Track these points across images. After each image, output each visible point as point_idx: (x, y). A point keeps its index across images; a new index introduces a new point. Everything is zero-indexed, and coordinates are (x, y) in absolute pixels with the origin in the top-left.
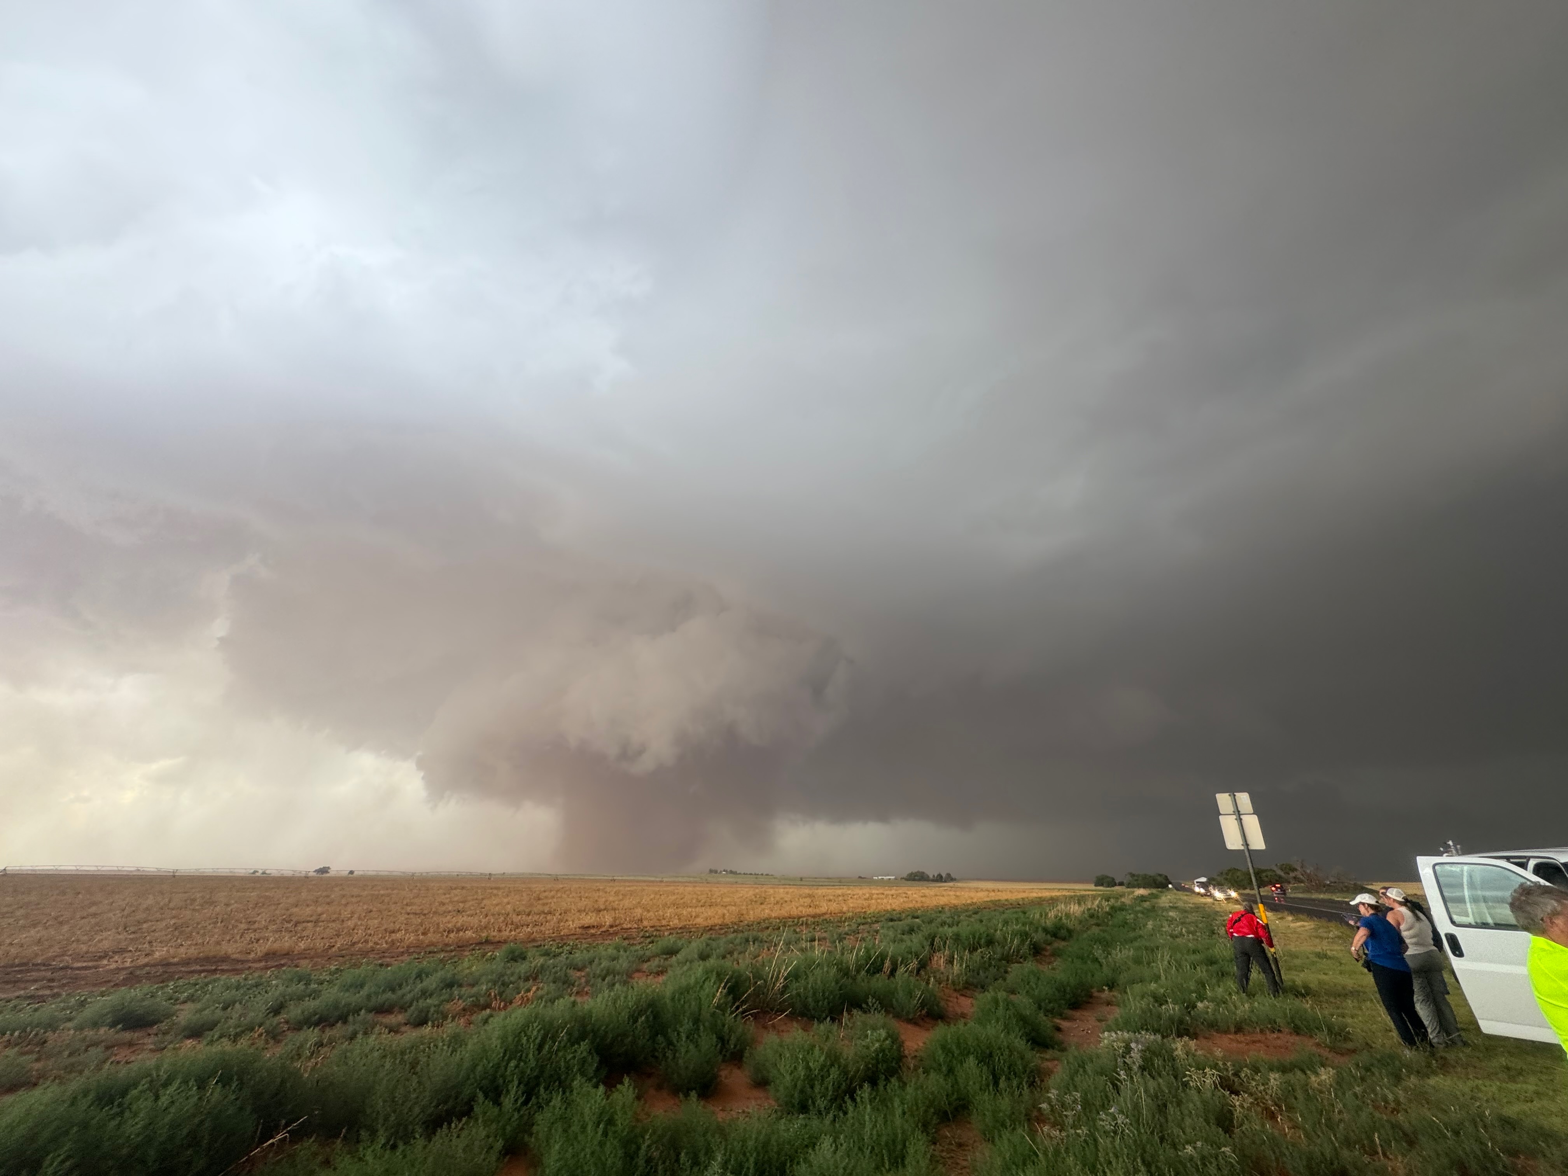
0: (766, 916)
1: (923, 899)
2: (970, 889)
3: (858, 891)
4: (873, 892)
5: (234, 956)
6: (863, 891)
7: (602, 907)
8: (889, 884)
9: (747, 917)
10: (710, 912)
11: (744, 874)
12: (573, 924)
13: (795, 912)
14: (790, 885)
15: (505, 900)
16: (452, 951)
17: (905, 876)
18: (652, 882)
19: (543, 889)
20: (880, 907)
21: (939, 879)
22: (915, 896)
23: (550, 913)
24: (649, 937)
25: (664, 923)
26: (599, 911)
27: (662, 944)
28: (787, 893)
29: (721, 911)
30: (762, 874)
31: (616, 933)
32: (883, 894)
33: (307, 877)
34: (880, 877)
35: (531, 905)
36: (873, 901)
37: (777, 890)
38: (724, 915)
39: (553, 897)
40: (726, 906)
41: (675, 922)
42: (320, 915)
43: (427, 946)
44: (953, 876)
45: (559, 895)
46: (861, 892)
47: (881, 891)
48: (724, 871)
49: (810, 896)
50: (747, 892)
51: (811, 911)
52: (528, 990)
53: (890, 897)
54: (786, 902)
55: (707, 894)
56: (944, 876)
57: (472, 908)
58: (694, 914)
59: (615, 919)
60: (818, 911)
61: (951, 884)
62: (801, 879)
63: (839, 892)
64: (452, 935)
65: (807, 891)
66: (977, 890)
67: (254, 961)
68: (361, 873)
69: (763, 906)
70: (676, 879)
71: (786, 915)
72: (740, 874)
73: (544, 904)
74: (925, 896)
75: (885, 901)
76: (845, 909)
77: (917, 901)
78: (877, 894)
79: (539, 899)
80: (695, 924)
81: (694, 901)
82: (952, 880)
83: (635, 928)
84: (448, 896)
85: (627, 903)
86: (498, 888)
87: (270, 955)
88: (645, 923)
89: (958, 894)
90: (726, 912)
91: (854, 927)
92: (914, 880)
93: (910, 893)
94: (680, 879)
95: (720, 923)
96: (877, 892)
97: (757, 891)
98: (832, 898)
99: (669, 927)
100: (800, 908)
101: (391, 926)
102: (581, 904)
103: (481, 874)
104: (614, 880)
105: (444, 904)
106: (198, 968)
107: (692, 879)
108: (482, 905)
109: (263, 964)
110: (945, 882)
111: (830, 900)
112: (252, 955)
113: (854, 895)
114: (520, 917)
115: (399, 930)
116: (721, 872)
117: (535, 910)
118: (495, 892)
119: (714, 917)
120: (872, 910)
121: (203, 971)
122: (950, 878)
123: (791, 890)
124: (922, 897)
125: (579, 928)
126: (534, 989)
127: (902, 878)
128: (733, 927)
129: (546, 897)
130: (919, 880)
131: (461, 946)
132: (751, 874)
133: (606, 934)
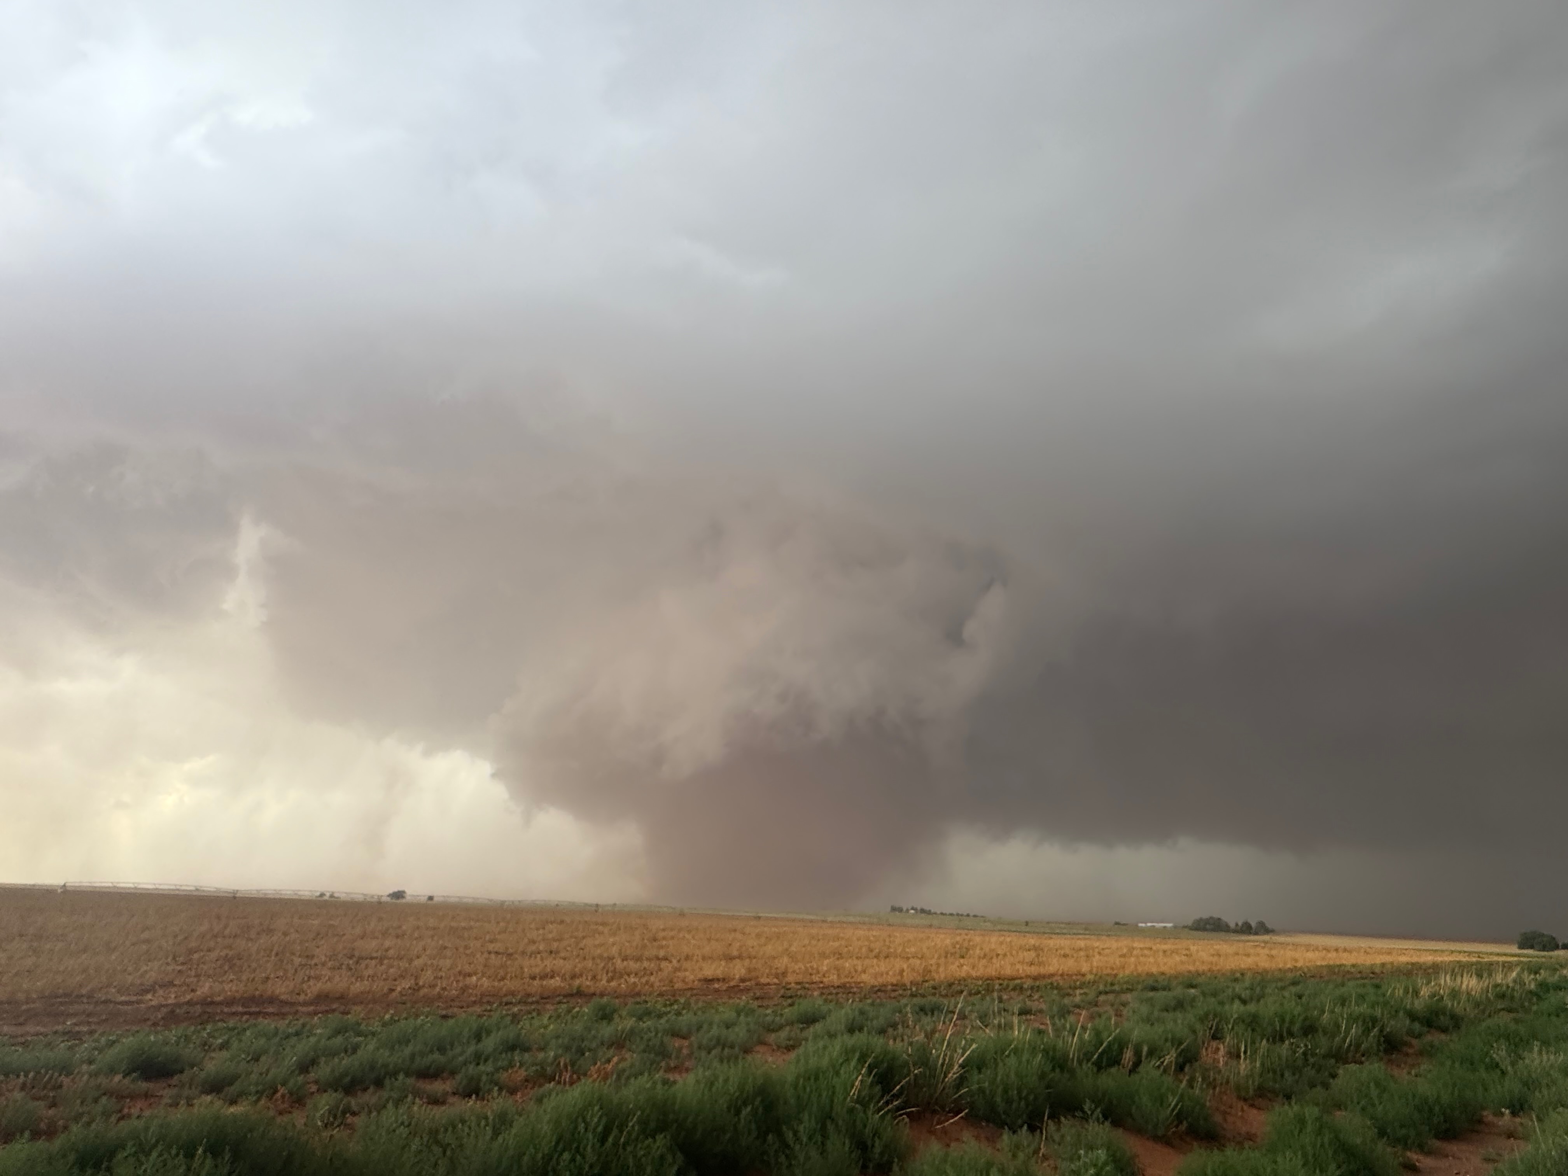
0: (963, 974)
1: (1215, 959)
2: (1296, 946)
3: (1113, 944)
4: (1136, 945)
5: (282, 997)
6: (1119, 944)
7: (735, 953)
8: (1163, 934)
9: (936, 977)
10: (883, 966)
11: (942, 914)
12: (691, 975)
13: (1008, 971)
14: (1009, 931)
15: (611, 940)
16: (532, 1003)
17: (1190, 924)
18: (811, 921)
19: (662, 927)
20: (1140, 969)
21: (1246, 929)
22: (1201, 953)
23: (666, 959)
24: (791, 997)
25: (816, 978)
26: (730, 958)
27: (804, 1006)
28: (1001, 943)
29: (899, 964)
30: (968, 915)
31: (748, 990)
32: (1151, 949)
33: (380, 903)
34: (1149, 924)
35: (644, 947)
36: (1133, 959)
37: (987, 939)
38: (902, 971)
39: (673, 938)
40: (908, 958)
41: (833, 978)
42: (387, 950)
43: (505, 995)
44: (1269, 926)
45: (681, 935)
46: (1114, 945)
47: (1148, 945)
48: (913, 909)
49: (1035, 948)
50: (943, 940)
51: (1034, 970)
52: (609, 1061)
53: (1161, 954)
54: (998, 955)
55: (885, 941)
56: (1253, 925)
57: (569, 949)
58: (859, 968)
59: (749, 970)
60: (1042, 970)
61: (1266, 937)
62: (1027, 924)
63: (1082, 944)
64: (536, 983)
65: (1032, 941)
66: (1308, 948)
67: (305, 1004)
68: (441, 899)
69: (962, 961)
70: (844, 919)
71: (994, 973)
72: (935, 913)
73: (662, 947)
74: (1219, 955)
75: (1152, 960)
76: (1085, 968)
77: (1203, 962)
78: (1141, 949)
79: (655, 940)
80: (859, 983)
81: (864, 950)
82: (1267, 931)
83: (775, 984)
84: (541, 932)
85: (769, 949)
86: (604, 924)
87: (322, 998)
88: (791, 978)
89: (1274, 952)
90: (905, 966)
91: (1092, 996)
92: (1204, 929)
93: (1193, 948)
94: (851, 919)
95: (895, 982)
96: (1142, 945)
97: (958, 938)
98: (1068, 951)
99: (821, 985)
100: (1018, 966)
101: (468, 969)
102: (707, 950)
103: (586, 905)
104: (759, 918)
105: (534, 942)
106: (240, 1009)
107: (867, 919)
108: (582, 945)
109: (312, 1008)
110: (1256, 934)
111: (1065, 956)
112: (302, 998)
113: (1103, 949)
114: (625, 963)
115: (475, 974)
116: (908, 910)
117: (647, 953)
118: (601, 928)
119: (887, 973)
120: (1127, 972)
121: (245, 1013)
122: (1263, 929)
123: (1008, 939)
124: (1213, 955)
125: (700, 980)
126: (615, 1059)
127: (1185, 927)
128: (911, 989)
129: (664, 938)
130: (1213, 930)
131: (545, 998)
132: (951, 915)
133: (735, 990)
